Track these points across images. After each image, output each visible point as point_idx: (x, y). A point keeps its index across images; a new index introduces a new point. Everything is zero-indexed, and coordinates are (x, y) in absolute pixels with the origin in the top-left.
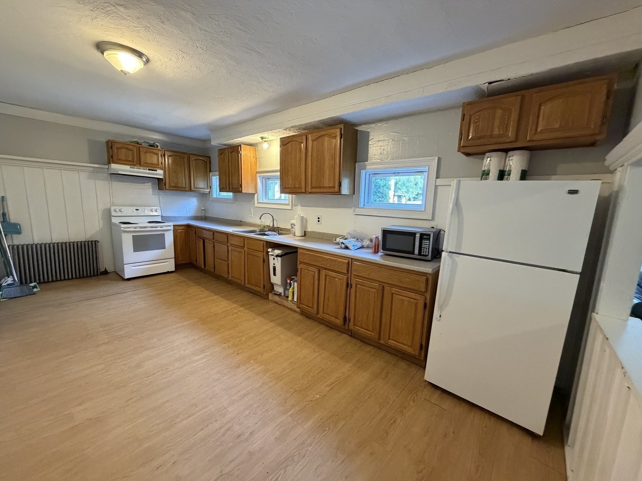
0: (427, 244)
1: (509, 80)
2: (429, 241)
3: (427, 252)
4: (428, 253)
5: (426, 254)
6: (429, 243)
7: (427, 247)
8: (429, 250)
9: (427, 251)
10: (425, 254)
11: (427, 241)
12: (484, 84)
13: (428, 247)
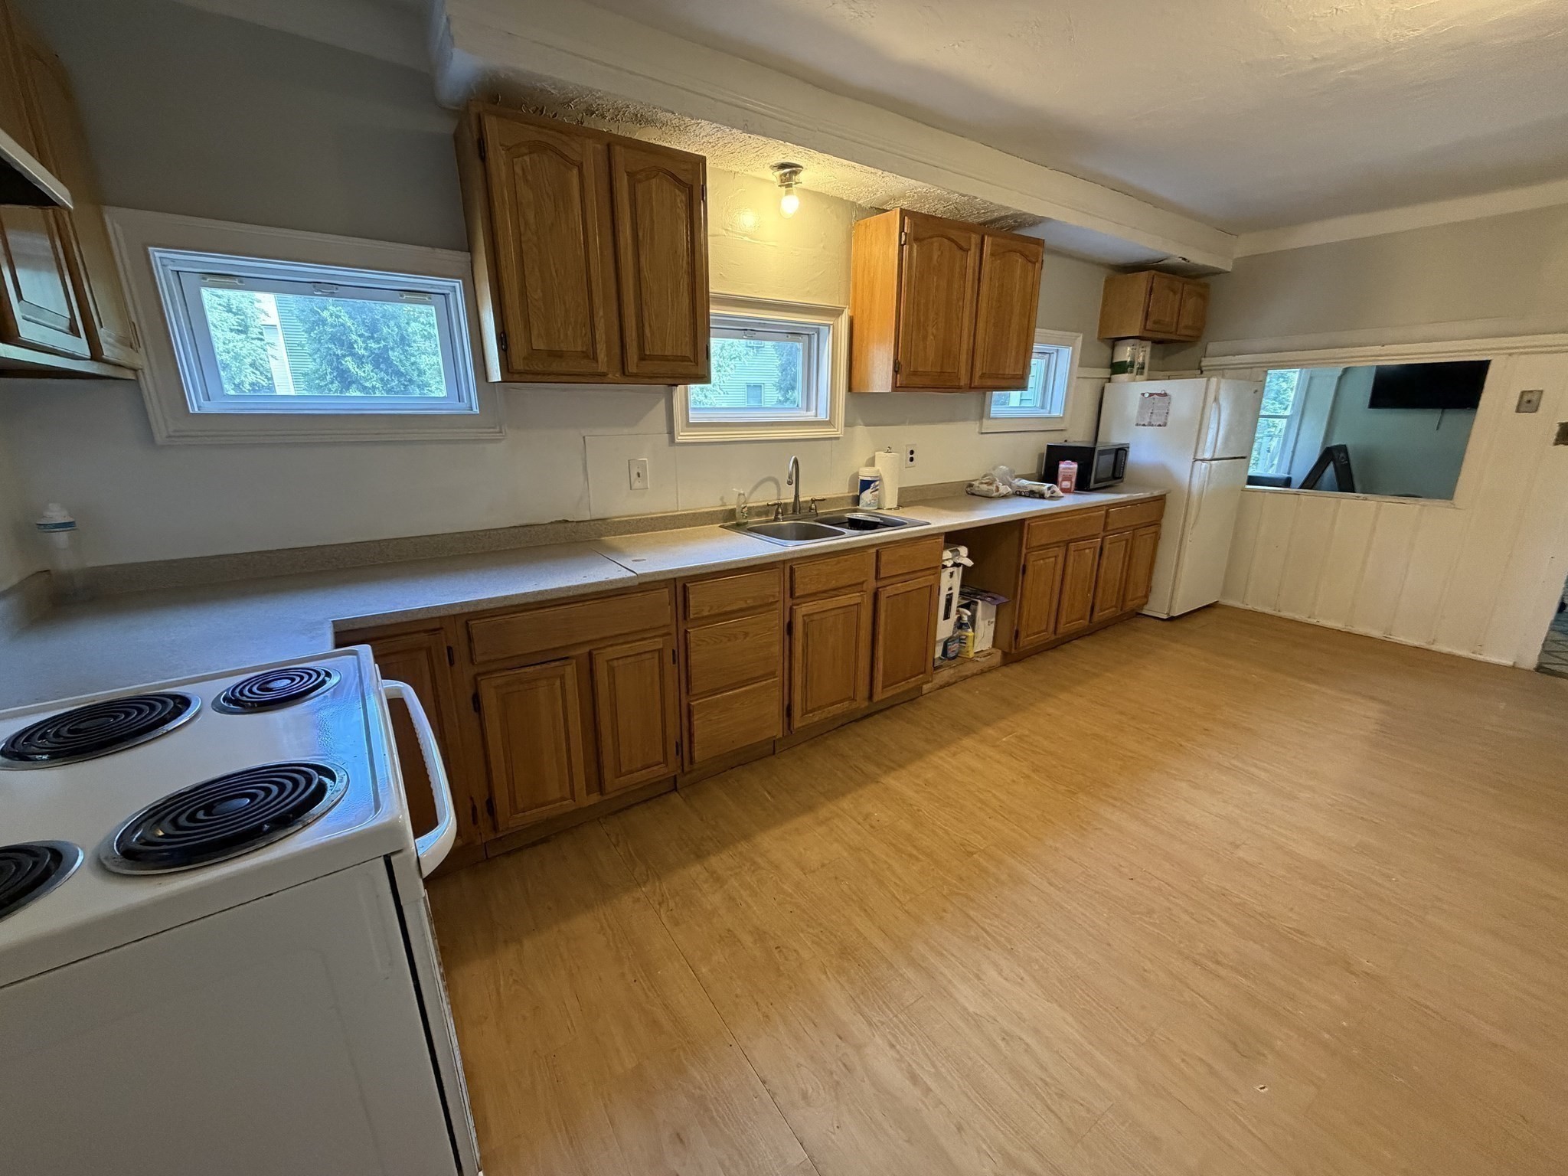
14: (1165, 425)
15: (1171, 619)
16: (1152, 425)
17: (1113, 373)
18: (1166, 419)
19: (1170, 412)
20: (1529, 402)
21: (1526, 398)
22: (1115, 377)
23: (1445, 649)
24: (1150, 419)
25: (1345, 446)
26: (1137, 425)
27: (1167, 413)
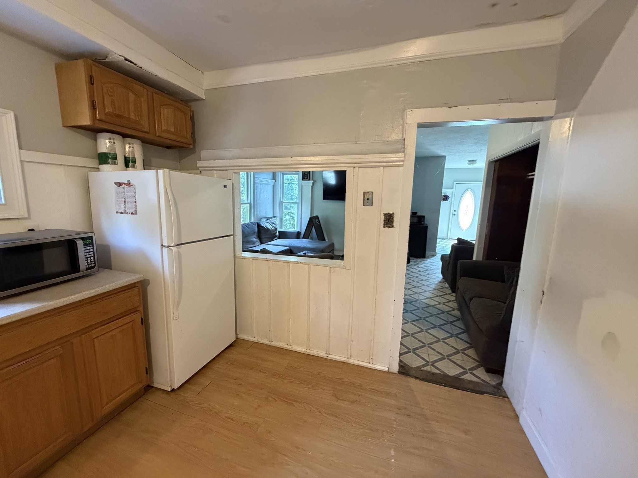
0: (90, 252)
1: (140, 69)
2: (93, 246)
3: (93, 263)
4: (95, 263)
5: (92, 265)
6: (93, 249)
7: (91, 256)
8: (94, 259)
9: (92, 260)
10: (90, 266)
11: (89, 247)
12: (119, 55)
13: (93, 255)
14: (136, 213)
15: (173, 390)
16: (127, 213)
17: (101, 163)
18: (136, 208)
19: (137, 201)
20: (368, 199)
21: (366, 197)
22: (104, 167)
23: (356, 362)
24: (125, 207)
25: (318, 216)
26: (117, 212)
27: (135, 202)
